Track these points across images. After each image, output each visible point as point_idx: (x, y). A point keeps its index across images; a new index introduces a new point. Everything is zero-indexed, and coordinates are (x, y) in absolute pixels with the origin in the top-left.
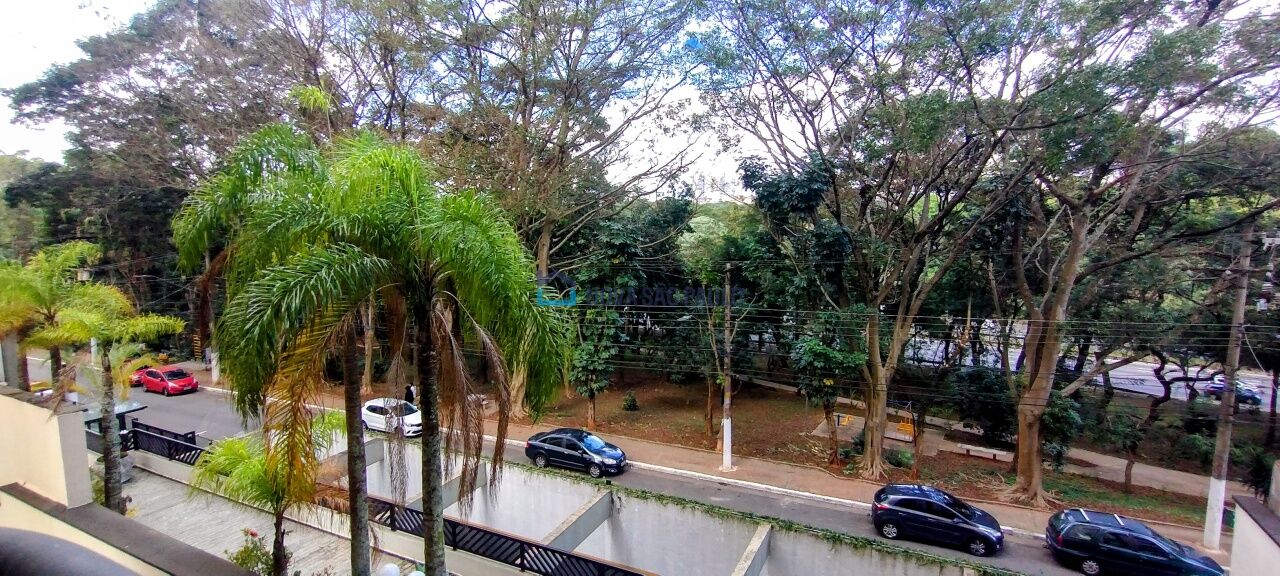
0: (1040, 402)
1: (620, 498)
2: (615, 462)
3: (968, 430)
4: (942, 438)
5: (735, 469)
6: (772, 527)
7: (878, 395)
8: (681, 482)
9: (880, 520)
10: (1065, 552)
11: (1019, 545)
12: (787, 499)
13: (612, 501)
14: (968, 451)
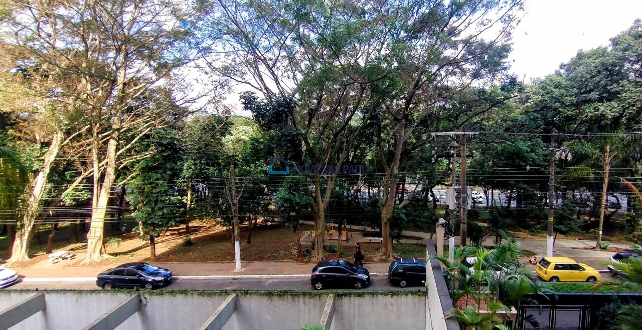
0: (390, 212)
1: (145, 298)
2: (163, 278)
3: (373, 230)
4: (361, 236)
5: (243, 269)
6: (237, 295)
7: (320, 217)
8: (208, 283)
9: (315, 280)
10: (395, 279)
11: (378, 280)
12: (270, 280)
13: (141, 300)
14: (370, 240)
